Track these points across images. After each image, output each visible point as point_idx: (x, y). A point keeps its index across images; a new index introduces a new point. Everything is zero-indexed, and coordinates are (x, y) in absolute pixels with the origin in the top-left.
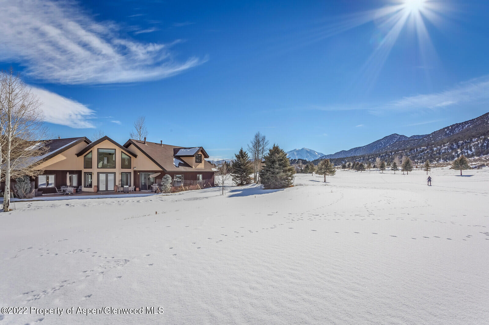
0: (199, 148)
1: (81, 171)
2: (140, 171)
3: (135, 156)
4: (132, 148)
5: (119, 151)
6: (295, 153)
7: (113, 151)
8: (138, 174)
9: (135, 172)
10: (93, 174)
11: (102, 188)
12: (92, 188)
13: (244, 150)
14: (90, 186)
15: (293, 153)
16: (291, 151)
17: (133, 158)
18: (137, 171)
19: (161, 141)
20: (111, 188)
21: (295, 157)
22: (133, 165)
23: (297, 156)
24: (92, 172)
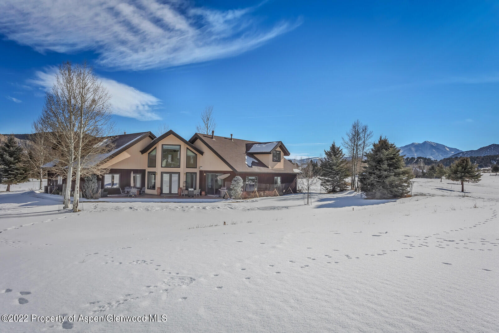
0: (277, 143)
1: (145, 170)
2: (206, 172)
3: (202, 153)
4: (199, 143)
5: (184, 147)
6: (413, 149)
7: (178, 147)
8: (205, 174)
9: (201, 172)
10: (156, 173)
11: (166, 190)
12: (155, 189)
13: (337, 146)
14: (154, 187)
15: (410, 150)
16: (406, 146)
17: (199, 155)
18: (203, 172)
19: (232, 135)
20: (175, 190)
21: (413, 155)
22: (199, 165)
23: (415, 153)
24: (155, 172)
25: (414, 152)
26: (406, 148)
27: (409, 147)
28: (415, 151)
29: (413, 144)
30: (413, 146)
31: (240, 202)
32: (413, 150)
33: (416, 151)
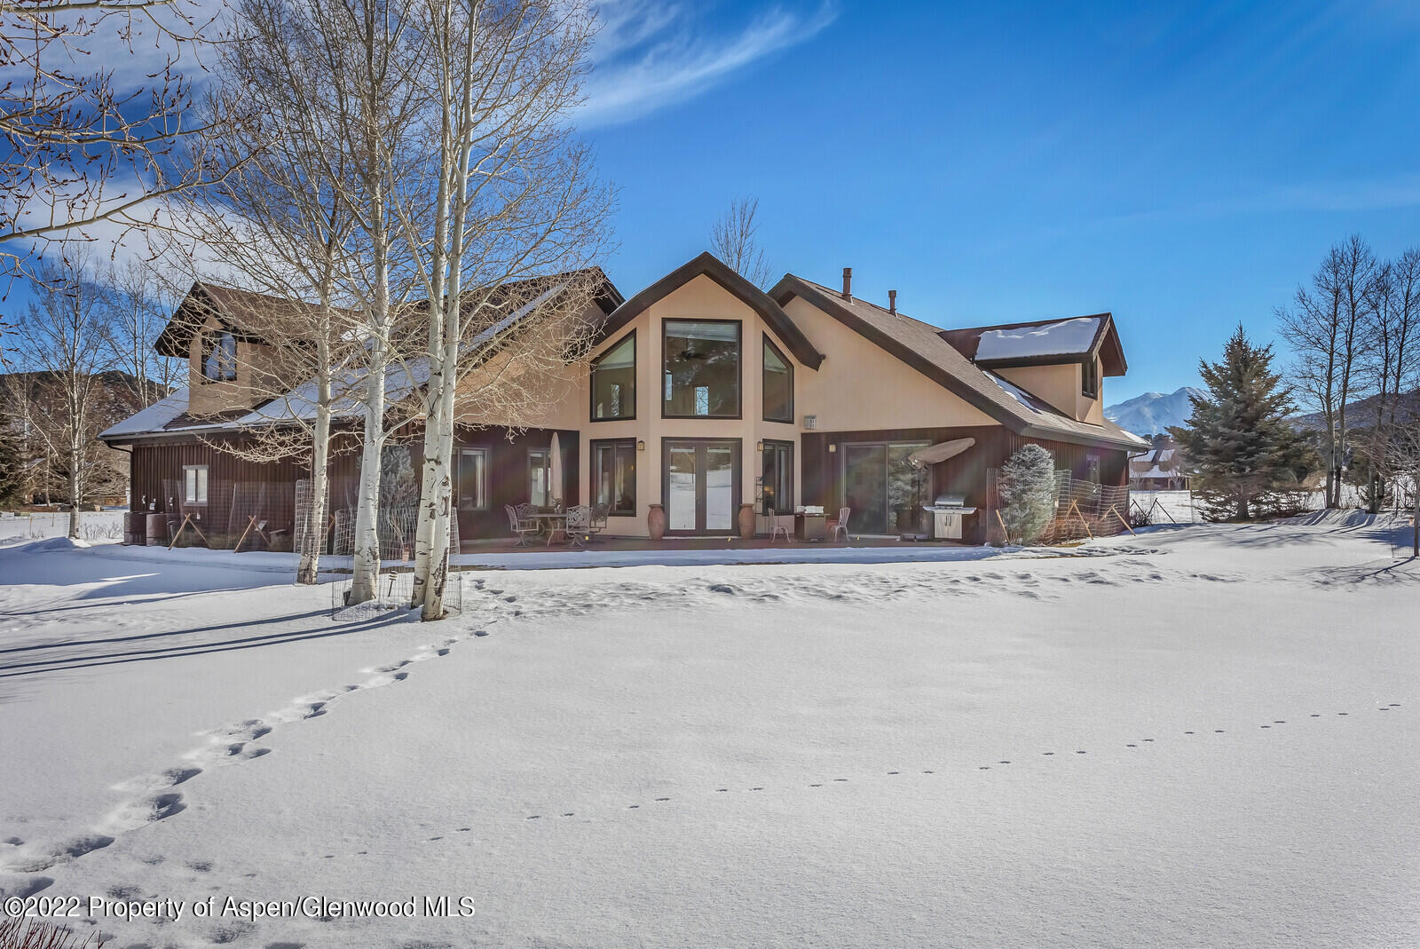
0: (1098, 320)
1: (577, 433)
2: (837, 437)
3: (814, 359)
4: (801, 313)
5: (754, 329)
6: (1148, 412)
7: (727, 332)
8: (832, 448)
9: (809, 439)
10: (639, 446)
11: (682, 516)
12: (634, 515)
14: (628, 506)
15: (1139, 413)
16: (1127, 404)
17: (800, 370)
18: (823, 439)
19: (892, 295)
20: (719, 518)
21: (1148, 431)
22: (799, 411)
23: (1154, 423)
24: (635, 439)
25: (1152, 421)
26: (1127, 410)
27: (1134, 407)
28: (1154, 417)
29: (1146, 396)
30: (1147, 403)
31: (1072, 556)
32: (1148, 415)
33: (1157, 418)
